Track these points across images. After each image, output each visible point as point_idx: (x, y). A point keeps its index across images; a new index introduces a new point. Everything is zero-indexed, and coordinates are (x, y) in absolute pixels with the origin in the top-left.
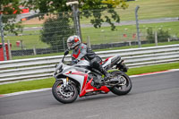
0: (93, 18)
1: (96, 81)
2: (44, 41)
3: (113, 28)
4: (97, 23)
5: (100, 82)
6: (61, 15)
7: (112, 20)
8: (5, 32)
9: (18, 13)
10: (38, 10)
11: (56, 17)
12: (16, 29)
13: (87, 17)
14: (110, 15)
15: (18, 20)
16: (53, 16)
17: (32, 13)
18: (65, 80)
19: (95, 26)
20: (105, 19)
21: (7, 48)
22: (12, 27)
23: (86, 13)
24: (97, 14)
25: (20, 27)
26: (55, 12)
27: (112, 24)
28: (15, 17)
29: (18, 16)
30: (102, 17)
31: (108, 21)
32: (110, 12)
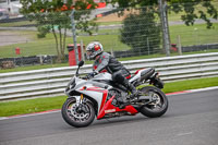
0: (184, 13)
1: (119, 99)
2: (123, 41)
3: (209, 25)
4: (189, 19)
5: (125, 101)
6: (145, 10)
7: (208, 16)
8: (77, 31)
9: (93, 8)
10: (117, 5)
11: (138, 12)
12: (90, 27)
13: (177, 12)
14: (205, 10)
15: (92, 17)
16: (135, 11)
17: (109, 7)
18: (78, 98)
19: (187, 23)
20: (199, 15)
21: (80, 51)
22: (86, 25)
23: (176, 7)
24: (190, 9)
25: (94, 25)
26: (137, 6)
27: (208, 21)
28: (89, 13)
29: (92, 11)
30: (196, 12)
31: (203, 16)
32: (206, 5)
